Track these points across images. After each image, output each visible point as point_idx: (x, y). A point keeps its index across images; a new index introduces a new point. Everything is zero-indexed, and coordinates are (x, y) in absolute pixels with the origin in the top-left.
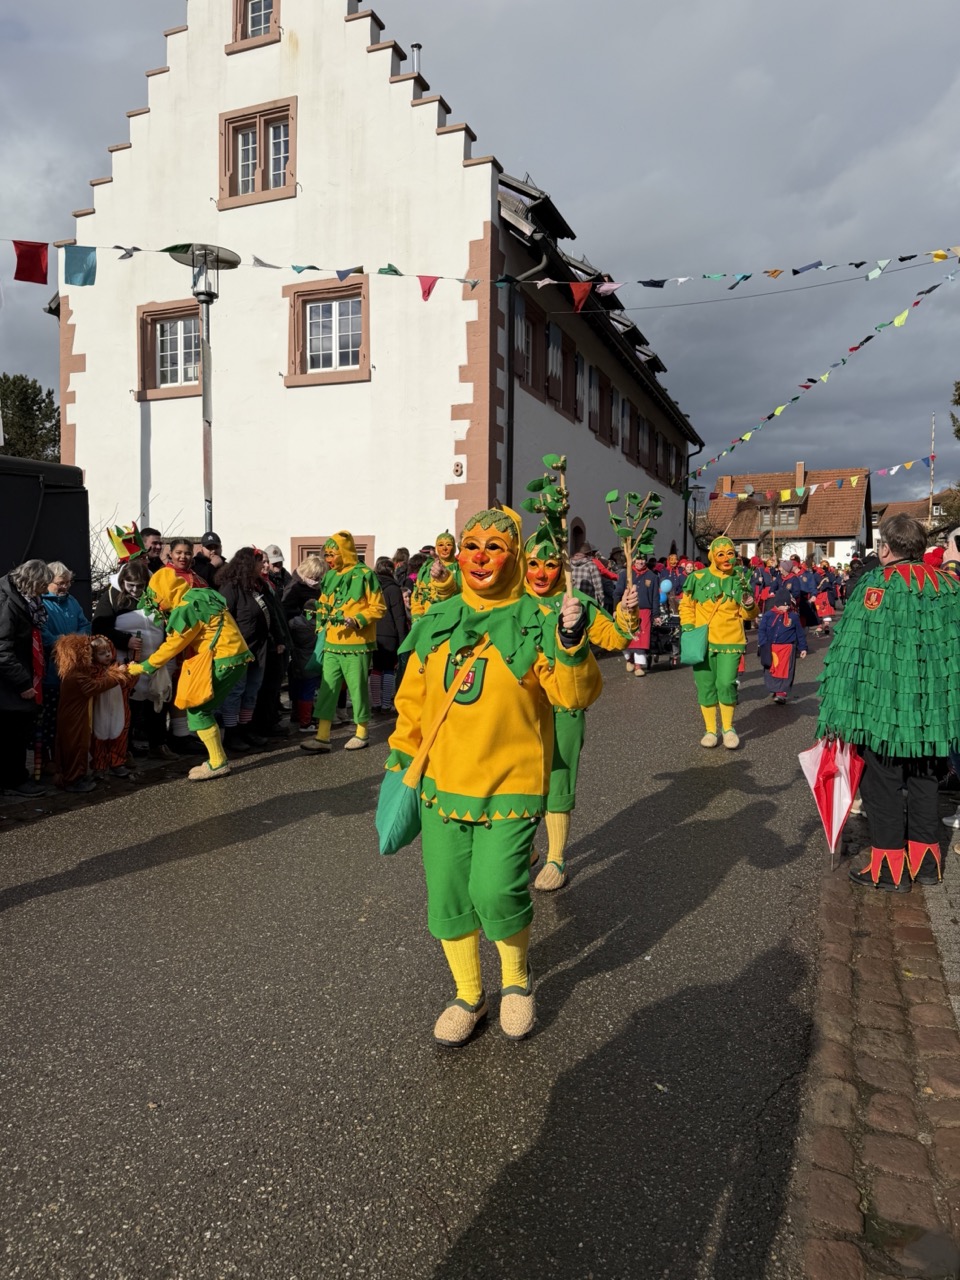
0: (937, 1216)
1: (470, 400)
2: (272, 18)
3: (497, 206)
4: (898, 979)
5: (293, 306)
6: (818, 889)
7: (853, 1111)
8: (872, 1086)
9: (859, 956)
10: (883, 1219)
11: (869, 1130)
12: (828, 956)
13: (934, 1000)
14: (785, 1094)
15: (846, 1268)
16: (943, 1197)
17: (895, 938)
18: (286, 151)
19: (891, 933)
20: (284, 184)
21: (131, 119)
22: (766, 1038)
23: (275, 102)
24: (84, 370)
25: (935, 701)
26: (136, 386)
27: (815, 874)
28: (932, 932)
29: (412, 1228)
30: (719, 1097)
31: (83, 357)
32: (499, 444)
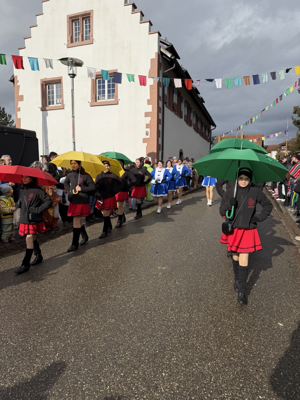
1: (151, 111)
3: (160, 47)
5: (92, 80)
20: (89, 39)
21: (37, 16)
23: (86, 11)
24: (23, 101)
26: (40, 106)
31: (23, 96)
32: (160, 125)
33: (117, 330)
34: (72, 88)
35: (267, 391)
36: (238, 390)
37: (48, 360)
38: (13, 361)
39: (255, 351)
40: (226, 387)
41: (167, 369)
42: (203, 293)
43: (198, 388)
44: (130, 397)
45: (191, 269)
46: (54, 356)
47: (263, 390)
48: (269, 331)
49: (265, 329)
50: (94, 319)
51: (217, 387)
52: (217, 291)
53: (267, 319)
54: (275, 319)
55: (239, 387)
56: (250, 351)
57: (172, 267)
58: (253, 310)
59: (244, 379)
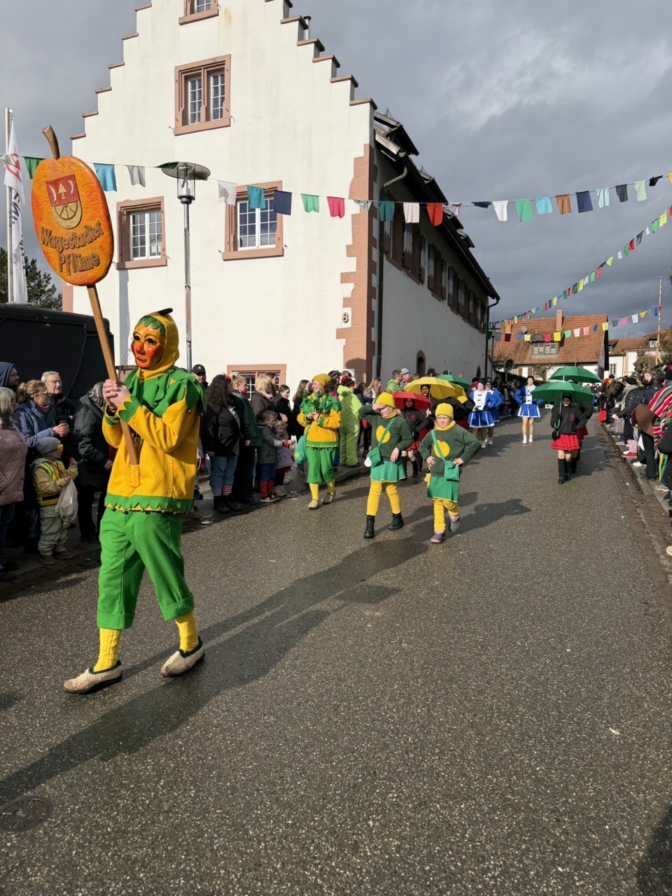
1: (354, 269)
3: (373, 133)
20: (221, 117)
21: (111, 70)
23: (215, 58)
26: (116, 259)
30: (653, 737)
32: (373, 300)
33: (280, 737)
34: (186, 225)
35: (575, 858)
36: (516, 855)
37: (144, 792)
38: (77, 794)
39: (556, 784)
40: (494, 849)
41: (379, 814)
42: (459, 666)
43: (438, 851)
44: (304, 862)
45: (434, 617)
46: (156, 786)
47: (566, 855)
48: (589, 744)
49: (581, 740)
50: (234, 715)
51: (476, 849)
52: (488, 663)
53: (588, 719)
54: (604, 722)
55: (518, 849)
56: (547, 782)
57: (395, 611)
58: (560, 701)
59: (529, 836)
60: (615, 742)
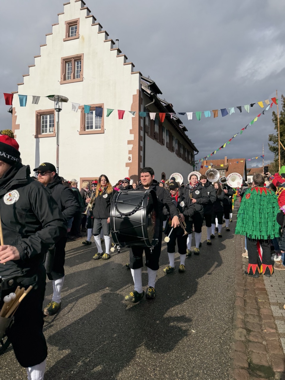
0: (268, 362)
1: (133, 139)
2: (77, 32)
3: (141, 85)
4: (257, 301)
5: (82, 112)
6: (234, 278)
7: (245, 336)
8: (250, 330)
9: (246, 296)
10: (254, 364)
11: (250, 341)
12: (238, 296)
13: (266, 307)
14: (227, 332)
15: (245, 376)
16: (269, 357)
17: (256, 291)
18: (80, 68)
19: (255, 289)
20: (80, 77)
22: (221, 318)
23: (77, 55)
24: (19, 129)
25: (264, 224)
26: (35, 134)
27: (233, 273)
28: (265, 289)
29: (128, 369)
30: (209, 333)
31: (19, 125)
32: (141, 151)
60: (193, 336)
